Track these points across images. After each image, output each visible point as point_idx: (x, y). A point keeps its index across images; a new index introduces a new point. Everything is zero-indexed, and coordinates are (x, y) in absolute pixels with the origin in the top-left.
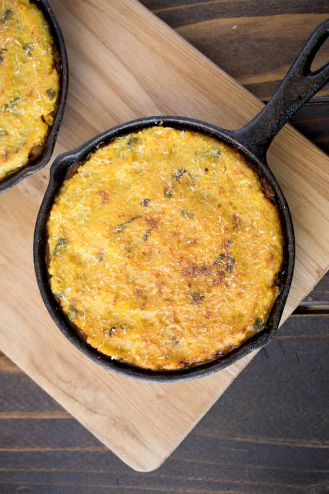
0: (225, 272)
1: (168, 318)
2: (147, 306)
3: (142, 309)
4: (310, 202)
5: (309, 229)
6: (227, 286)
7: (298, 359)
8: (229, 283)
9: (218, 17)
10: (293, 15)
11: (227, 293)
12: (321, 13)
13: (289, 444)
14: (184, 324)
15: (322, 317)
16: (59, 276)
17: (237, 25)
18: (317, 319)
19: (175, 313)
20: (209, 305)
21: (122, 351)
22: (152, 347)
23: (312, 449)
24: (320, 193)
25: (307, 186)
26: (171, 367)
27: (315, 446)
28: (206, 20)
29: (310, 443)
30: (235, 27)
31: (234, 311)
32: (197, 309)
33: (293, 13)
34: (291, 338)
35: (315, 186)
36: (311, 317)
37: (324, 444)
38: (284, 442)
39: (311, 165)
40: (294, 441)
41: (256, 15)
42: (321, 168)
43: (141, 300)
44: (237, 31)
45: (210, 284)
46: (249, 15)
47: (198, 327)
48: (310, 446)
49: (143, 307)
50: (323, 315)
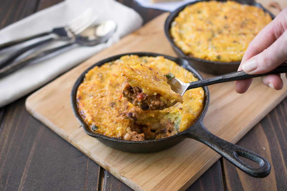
0: (125, 116)
1: (104, 94)
2: (111, 87)
3: (110, 84)
4: (164, 170)
5: (148, 169)
6: (118, 116)
7: (74, 170)
8: (119, 117)
9: (269, 142)
10: (274, 174)
11: (114, 116)
12: (277, 187)
13: (27, 165)
14: (100, 99)
15: (97, 182)
16: (129, 59)
17: (265, 150)
18: (96, 179)
19: (105, 96)
20: (108, 109)
21: (90, 79)
22: (89, 88)
23: (22, 175)
24: (169, 174)
25: (174, 169)
26: (78, 93)
27: (23, 176)
28: (267, 137)
29: (25, 174)
30: (264, 149)
31: (103, 119)
32: (107, 104)
33: (275, 174)
34: (87, 168)
35: (173, 172)
36: (98, 177)
37: (23, 180)
38: (29, 162)
39: (185, 171)
40: (28, 167)
41: (272, 158)
42: (184, 175)
43: (114, 85)
44: (262, 149)
45: (119, 110)
46: (272, 155)
47: (97, 104)
48: (24, 174)
49: (111, 85)
50: (98, 182)
